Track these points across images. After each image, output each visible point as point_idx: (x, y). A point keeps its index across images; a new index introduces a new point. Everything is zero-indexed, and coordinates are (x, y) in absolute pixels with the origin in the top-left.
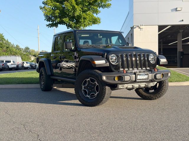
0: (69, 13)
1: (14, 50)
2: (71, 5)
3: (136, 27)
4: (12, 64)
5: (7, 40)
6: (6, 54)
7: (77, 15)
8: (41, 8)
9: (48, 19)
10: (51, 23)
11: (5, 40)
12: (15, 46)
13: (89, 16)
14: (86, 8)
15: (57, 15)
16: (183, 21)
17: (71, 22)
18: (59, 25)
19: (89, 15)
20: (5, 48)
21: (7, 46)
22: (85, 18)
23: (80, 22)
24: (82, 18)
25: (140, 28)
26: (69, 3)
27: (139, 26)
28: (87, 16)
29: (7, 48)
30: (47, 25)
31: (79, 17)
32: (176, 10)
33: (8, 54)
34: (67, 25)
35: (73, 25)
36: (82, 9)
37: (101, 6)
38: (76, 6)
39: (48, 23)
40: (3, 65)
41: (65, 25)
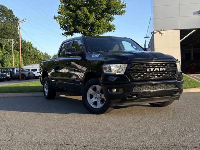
0: (82, 22)
1: (42, 58)
2: (84, 14)
3: (156, 32)
4: (38, 73)
5: (36, 48)
6: (34, 62)
7: (91, 23)
8: (55, 18)
9: (64, 28)
10: (67, 31)
11: (33, 48)
12: (44, 54)
13: (103, 24)
14: (99, 16)
15: (71, 23)
17: (85, 30)
18: (74, 33)
19: (103, 22)
20: (33, 57)
21: (35, 54)
22: (98, 26)
23: (94, 30)
24: (96, 26)
25: (160, 33)
26: (82, 11)
27: (160, 31)
28: (101, 23)
29: (35, 56)
30: (63, 34)
31: (93, 25)
32: (199, 13)
33: (36, 62)
34: (81, 34)
35: (87, 33)
36: (96, 17)
37: (115, 13)
38: (89, 14)
39: (64, 32)
40: (29, 73)
41: (80, 33)
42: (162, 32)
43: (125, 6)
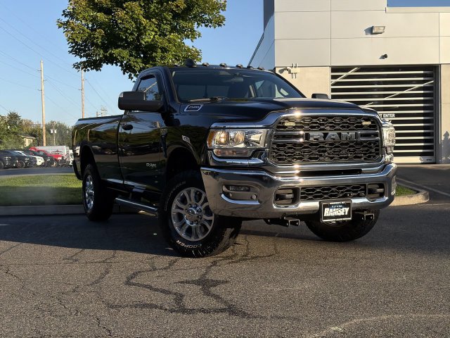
0: (127, 37)
2: (132, 18)
3: (283, 70)
7: (147, 43)
9: (76, 50)
10: (84, 59)
14: (166, 27)
15: (100, 40)
16: (385, 56)
18: (104, 65)
22: (164, 50)
23: (154, 59)
24: (158, 50)
25: (289, 72)
27: (288, 68)
28: (170, 43)
30: (77, 66)
31: (152, 47)
32: (371, 31)
34: (121, 65)
35: (138, 65)
37: (202, 21)
38: (144, 21)
39: (78, 59)
41: (119, 64)
42: (293, 70)
43: (225, 6)
